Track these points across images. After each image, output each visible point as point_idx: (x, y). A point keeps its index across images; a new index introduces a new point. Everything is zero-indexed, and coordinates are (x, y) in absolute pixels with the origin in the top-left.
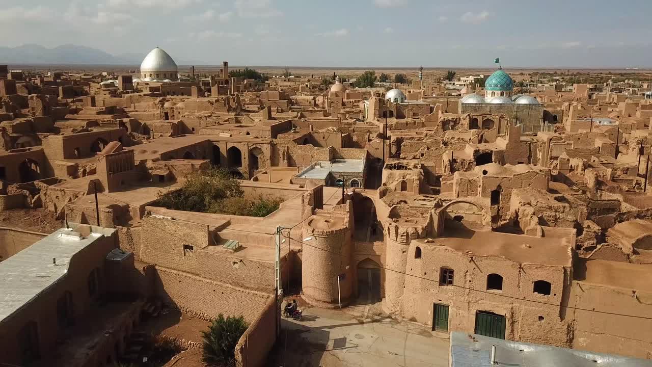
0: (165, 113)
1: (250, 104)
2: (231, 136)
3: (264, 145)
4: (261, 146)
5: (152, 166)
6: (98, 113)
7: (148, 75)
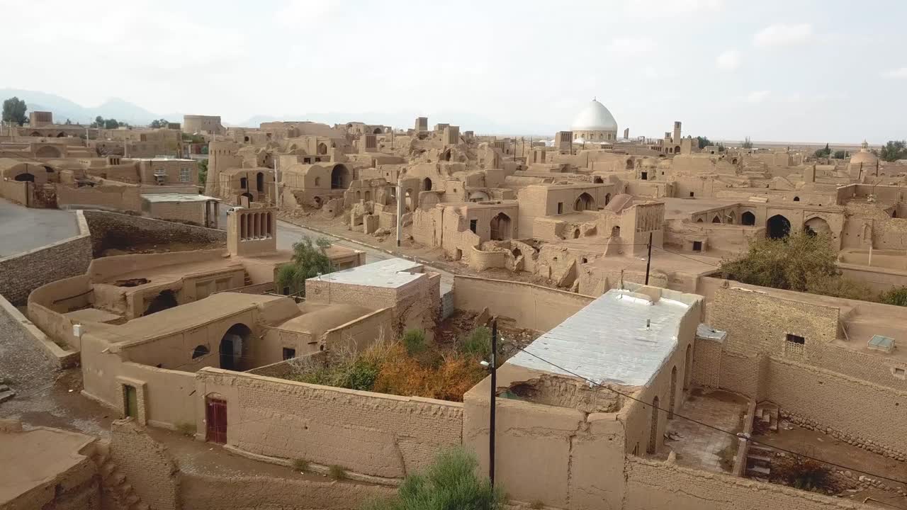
0: (643, 173)
1: (750, 170)
2: (767, 202)
3: (832, 215)
4: (826, 216)
5: (682, 228)
6: (552, 170)
7: (579, 135)
